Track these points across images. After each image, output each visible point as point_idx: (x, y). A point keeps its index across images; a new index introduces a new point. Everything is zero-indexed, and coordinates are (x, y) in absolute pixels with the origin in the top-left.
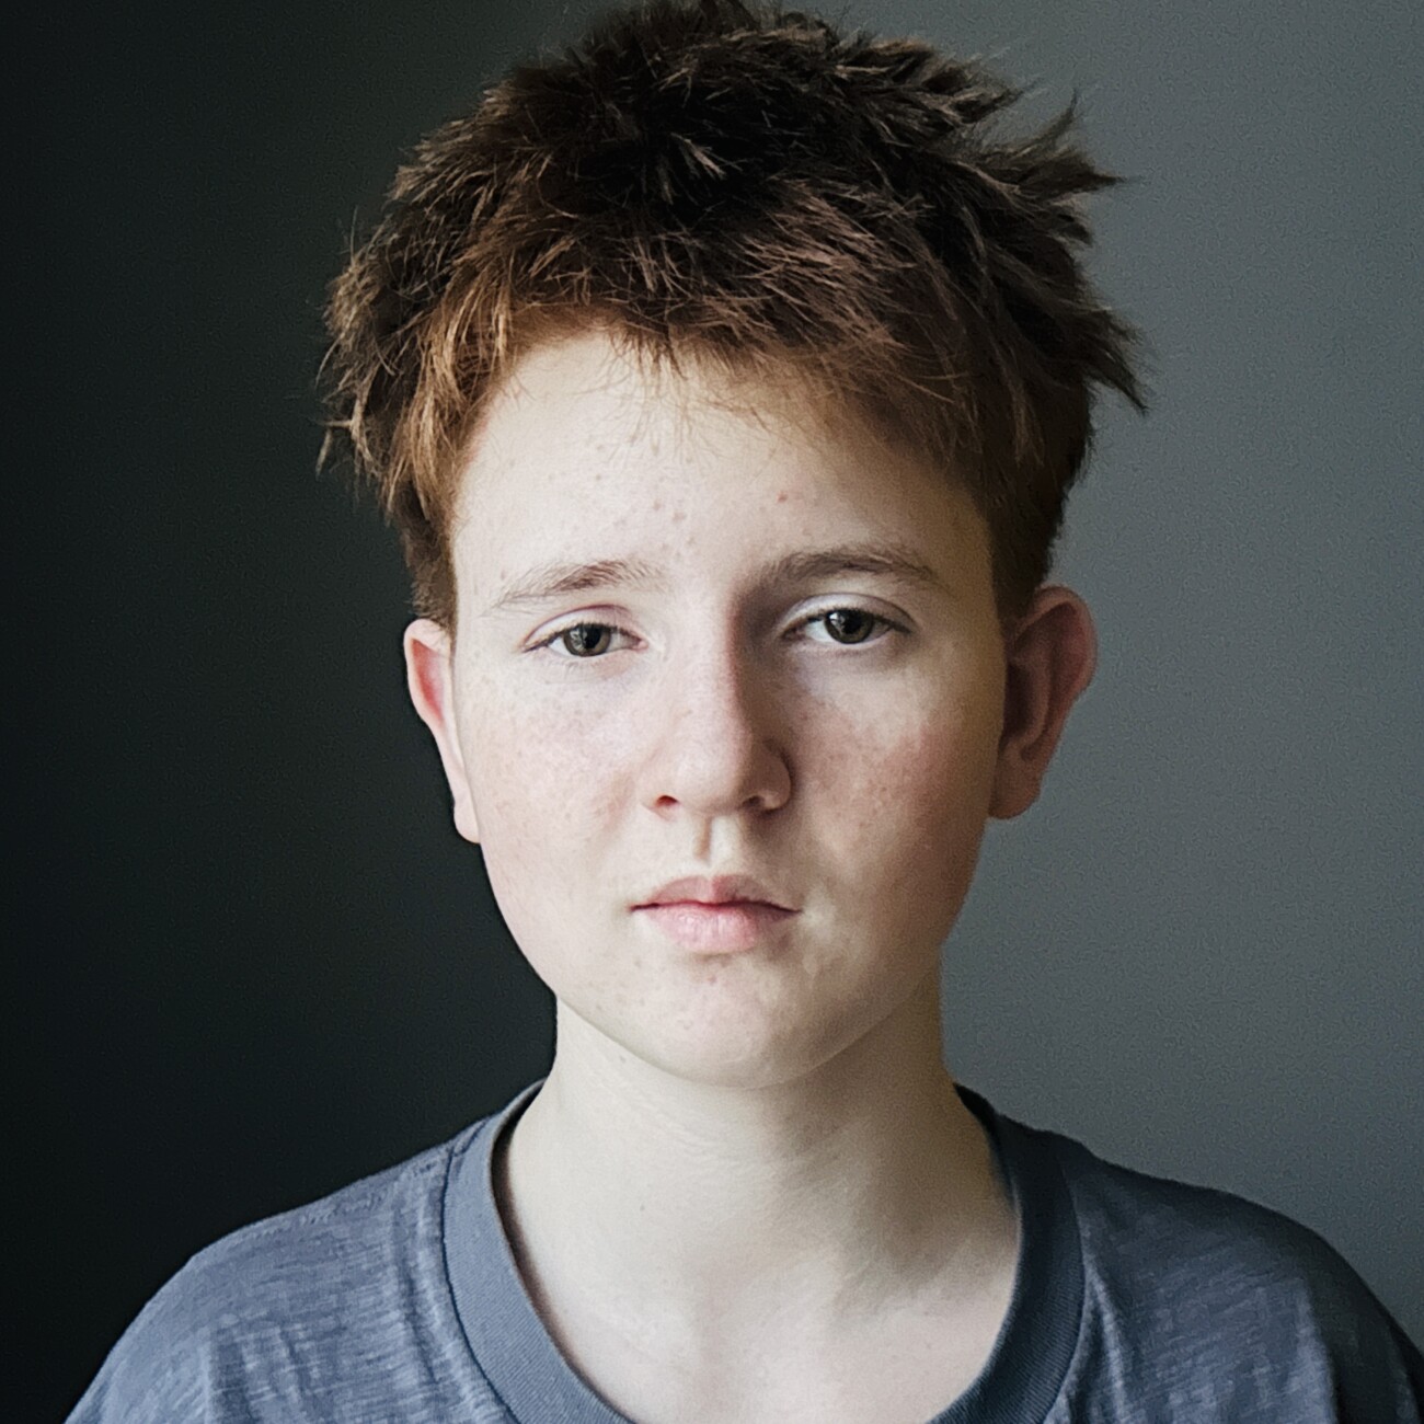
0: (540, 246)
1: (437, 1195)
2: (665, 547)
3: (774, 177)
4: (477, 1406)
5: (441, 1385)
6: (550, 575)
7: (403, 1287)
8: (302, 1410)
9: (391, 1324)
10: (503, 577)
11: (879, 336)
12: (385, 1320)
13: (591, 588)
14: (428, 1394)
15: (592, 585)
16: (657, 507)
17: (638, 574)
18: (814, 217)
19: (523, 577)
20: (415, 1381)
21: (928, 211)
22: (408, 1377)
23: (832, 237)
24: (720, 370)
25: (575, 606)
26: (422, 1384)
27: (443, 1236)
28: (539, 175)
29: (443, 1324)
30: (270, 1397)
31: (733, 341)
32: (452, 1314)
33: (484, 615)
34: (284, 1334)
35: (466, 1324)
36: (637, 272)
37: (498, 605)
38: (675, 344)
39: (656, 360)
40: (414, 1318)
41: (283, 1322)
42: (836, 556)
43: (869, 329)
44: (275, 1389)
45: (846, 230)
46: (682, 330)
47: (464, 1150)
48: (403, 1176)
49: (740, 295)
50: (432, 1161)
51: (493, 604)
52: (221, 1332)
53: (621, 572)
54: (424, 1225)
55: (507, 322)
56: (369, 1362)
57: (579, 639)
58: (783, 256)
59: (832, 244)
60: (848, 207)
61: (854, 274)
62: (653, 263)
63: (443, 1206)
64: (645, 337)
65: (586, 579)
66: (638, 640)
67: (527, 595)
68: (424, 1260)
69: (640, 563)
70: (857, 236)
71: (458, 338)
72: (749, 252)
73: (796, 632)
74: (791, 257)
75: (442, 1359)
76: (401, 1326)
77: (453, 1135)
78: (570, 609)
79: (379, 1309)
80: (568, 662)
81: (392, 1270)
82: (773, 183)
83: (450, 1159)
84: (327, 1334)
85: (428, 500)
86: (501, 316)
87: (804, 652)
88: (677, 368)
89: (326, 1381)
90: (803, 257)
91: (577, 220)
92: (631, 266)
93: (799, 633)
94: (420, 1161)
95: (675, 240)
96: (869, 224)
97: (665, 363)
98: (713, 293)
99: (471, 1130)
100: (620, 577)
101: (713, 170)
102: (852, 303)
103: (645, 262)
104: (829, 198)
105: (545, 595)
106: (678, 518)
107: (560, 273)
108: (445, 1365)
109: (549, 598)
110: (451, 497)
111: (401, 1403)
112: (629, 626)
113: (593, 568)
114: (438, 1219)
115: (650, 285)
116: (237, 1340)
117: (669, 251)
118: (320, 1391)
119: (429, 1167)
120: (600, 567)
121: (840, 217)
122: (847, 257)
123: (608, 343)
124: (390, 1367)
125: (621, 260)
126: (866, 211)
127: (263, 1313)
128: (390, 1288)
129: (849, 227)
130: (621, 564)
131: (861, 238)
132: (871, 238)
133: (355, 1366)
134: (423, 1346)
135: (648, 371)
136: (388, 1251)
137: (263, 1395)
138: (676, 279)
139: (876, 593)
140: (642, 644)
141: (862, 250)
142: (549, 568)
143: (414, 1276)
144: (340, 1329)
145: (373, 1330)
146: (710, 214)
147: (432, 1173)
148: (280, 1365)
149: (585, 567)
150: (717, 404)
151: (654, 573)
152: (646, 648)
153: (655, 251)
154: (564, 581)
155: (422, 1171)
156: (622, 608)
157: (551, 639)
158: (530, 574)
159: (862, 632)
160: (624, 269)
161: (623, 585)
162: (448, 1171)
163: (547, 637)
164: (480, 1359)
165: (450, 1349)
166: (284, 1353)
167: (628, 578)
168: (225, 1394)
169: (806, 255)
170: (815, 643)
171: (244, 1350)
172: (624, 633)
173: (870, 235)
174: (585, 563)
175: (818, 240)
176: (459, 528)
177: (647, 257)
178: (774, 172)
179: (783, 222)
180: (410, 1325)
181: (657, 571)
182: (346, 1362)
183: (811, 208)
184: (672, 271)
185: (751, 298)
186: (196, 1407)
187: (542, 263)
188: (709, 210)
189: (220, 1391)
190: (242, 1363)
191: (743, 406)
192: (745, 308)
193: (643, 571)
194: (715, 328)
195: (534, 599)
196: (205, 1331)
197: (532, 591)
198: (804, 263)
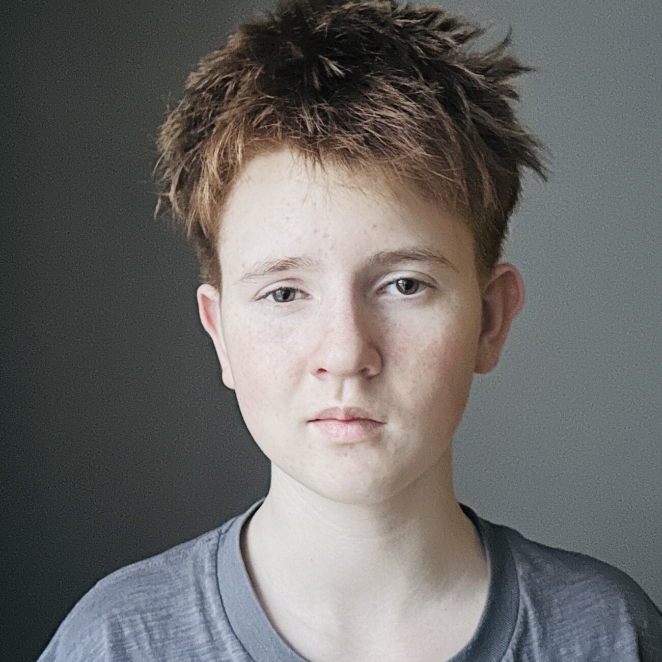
0: (257, 111)
1: (214, 552)
2: (320, 251)
3: (368, 75)
4: (233, 652)
5: (216, 643)
6: (266, 265)
7: (199, 596)
8: (150, 654)
9: (193, 614)
11: (419, 151)
12: (189, 612)
13: (285, 271)
14: (211, 647)
15: (286, 269)
16: (316, 231)
17: (307, 264)
18: (387, 95)
19: (253, 266)
20: (204, 640)
21: (441, 90)
22: (201, 638)
23: (396, 104)
24: (343, 170)
25: (278, 279)
26: (207, 642)
27: (217, 572)
28: (256, 77)
29: (217, 613)
30: (136, 647)
31: (349, 155)
33: (235, 283)
34: (142, 618)
35: (228, 614)
36: (303, 123)
37: (242, 279)
38: (322, 158)
39: (314, 164)
40: (203, 610)
41: (142, 612)
42: (400, 252)
43: (414, 148)
44: (138, 644)
45: (402, 100)
46: (326, 151)
47: (227, 531)
48: (198, 544)
49: (353, 134)
50: (211, 537)
51: (239, 279)
52: (113, 616)
54: (208, 566)
55: (242, 147)
56: (183, 631)
57: (280, 295)
58: (372, 114)
59: (396, 107)
60: (403, 89)
61: (407, 122)
62: (311, 119)
63: (217, 558)
64: (308, 154)
65: (283, 266)
66: (307, 295)
68: (208, 584)
69: (308, 258)
70: (408, 103)
71: (219, 155)
72: (356, 113)
74: (376, 114)
75: (217, 630)
76: (197, 614)
77: (220, 525)
78: (276, 280)
79: (187, 606)
80: (274, 305)
81: (193, 588)
82: (368, 78)
83: (220, 536)
84: (163, 618)
85: (207, 230)
86: (239, 144)
87: (386, 299)
88: (324, 169)
89: (163, 641)
90: (382, 114)
91: (274, 100)
92: (301, 120)
93: (383, 290)
94: (205, 537)
95: (321, 108)
96: (414, 97)
97: (318, 165)
98: (339, 132)
99: (229, 523)
100: (299, 265)
101: (338, 73)
102: (406, 136)
103: (307, 118)
104: (394, 85)
105: (263, 275)
106: (326, 236)
107: (267, 124)
108: (218, 633)
109: (266, 276)
110: (218, 228)
111: (197, 651)
112: (304, 288)
113: (286, 261)
114: (214, 564)
115: (310, 130)
116: (120, 621)
117: (319, 113)
118: (159, 644)
119: (210, 540)
121: (400, 95)
122: (403, 114)
123: (291, 156)
124: (192, 634)
125: (296, 118)
126: (411, 91)
127: (132, 607)
128: (192, 597)
129: (403, 99)
130: (299, 259)
131: (411, 105)
132: (415, 104)
133: (176, 633)
134: (208, 624)
135: (309, 171)
136: (191, 579)
137: (132, 648)
138: (323, 127)
139: (419, 270)
141: (410, 110)
142: (265, 262)
143: (204, 591)
144: (169, 616)
145: (184, 616)
146: (338, 94)
147: (212, 542)
148: (140, 632)
149: (283, 260)
150: (343, 186)
151: (315, 263)
152: (312, 298)
153: (312, 113)
154: (273, 267)
155: (207, 541)
156: (299, 280)
157: (267, 295)
158: (256, 265)
159: (413, 289)
160: (297, 122)
161: (300, 268)
162: (219, 541)
163: (265, 294)
164: (235, 630)
165: (221, 625)
166: (142, 626)
167: (303, 265)
168: (114, 646)
169: (383, 113)
170: (391, 295)
171: (123, 626)
172: (302, 292)
173: (414, 103)
175: (389, 106)
176: (223, 243)
177: (308, 116)
178: (368, 72)
179: (372, 97)
180: (201, 613)
181: (316, 262)
182: (171, 632)
183: (386, 90)
184: (320, 123)
185: (357, 135)
186: (101, 652)
187: (258, 120)
188: (337, 92)
189: (112, 645)
190: (122, 632)
191: (355, 186)
192: (354, 139)
193: (310, 262)
194: (341, 149)
195: (259, 276)
196: (105, 616)
197: (258, 273)
198: (383, 117)
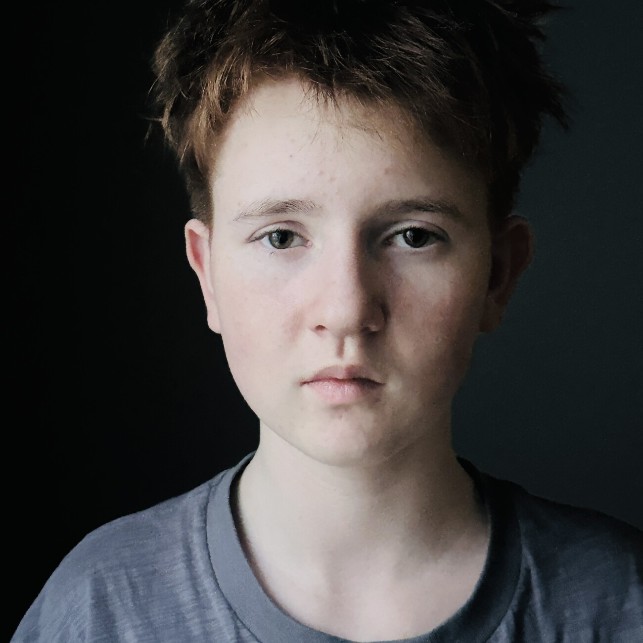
1: (204, 506)
2: (325, 194)
5: (202, 601)
6: (265, 205)
10: (239, 204)
13: (285, 213)
14: (196, 604)
15: (285, 211)
17: (310, 208)
18: (412, 28)
19: (250, 206)
20: (190, 598)
23: (422, 39)
24: (359, 108)
25: (277, 221)
26: (193, 599)
27: (205, 527)
29: (204, 570)
31: (368, 93)
32: (209, 566)
33: (229, 224)
35: (215, 571)
36: (319, 54)
37: (237, 219)
38: (336, 93)
40: (190, 567)
41: (127, 568)
42: (412, 202)
43: (439, 90)
45: (428, 36)
46: (341, 86)
47: (217, 485)
48: (188, 497)
49: (373, 69)
50: (202, 490)
51: (233, 218)
52: (96, 572)
53: (300, 206)
55: (249, 75)
56: (168, 588)
58: (395, 49)
61: (432, 60)
62: (328, 49)
63: (206, 512)
64: (320, 88)
65: (283, 208)
66: (307, 241)
67: (251, 215)
68: (196, 539)
69: (311, 202)
70: (435, 39)
71: (222, 82)
73: (389, 241)
74: (400, 49)
75: (203, 588)
78: (274, 222)
79: (173, 562)
80: (271, 251)
83: (210, 489)
84: (148, 574)
85: (201, 161)
86: (246, 72)
87: (392, 251)
88: (338, 106)
89: (146, 597)
91: (287, 24)
92: (316, 51)
99: (220, 476)
100: (300, 209)
102: (430, 75)
105: (261, 215)
107: (278, 52)
109: (262, 217)
111: (182, 608)
112: (303, 234)
113: (286, 203)
114: (203, 518)
116: (104, 576)
117: (337, 43)
118: (143, 601)
119: (200, 493)
120: (290, 202)
121: (425, 28)
122: (429, 50)
124: (178, 591)
125: (310, 46)
126: (438, 25)
127: (117, 563)
129: (429, 34)
131: (437, 41)
133: (161, 590)
135: (321, 106)
137: (116, 604)
140: (309, 243)
141: (437, 47)
142: (263, 202)
144: (154, 572)
145: (170, 573)
147: (202, 495)
148: (123, 589)
150: (357, 126)
152: (311, 246)
154: (271, 209)
155: (197, 494)
156: (300, 224)
157: (262, 236)
158: (253, 205)
159: (423, 241)
161: (301, 212)
162: (209, 494)
163: (260, 236)
164: (222, 588)
166: (126, 582)
167: (304, 209)
168: (96, 603)
170: (398, 247)
171: (107, 581)
173: (442, 39)
174: (282, 201)
180: (188, 570)
182: (156, 588)
185: (379, 71)
186: (82, 610)
189: (94, 601)
191: (371, 128)
192: (375, 76)
193: (313, 206)
195: (255, 217)
